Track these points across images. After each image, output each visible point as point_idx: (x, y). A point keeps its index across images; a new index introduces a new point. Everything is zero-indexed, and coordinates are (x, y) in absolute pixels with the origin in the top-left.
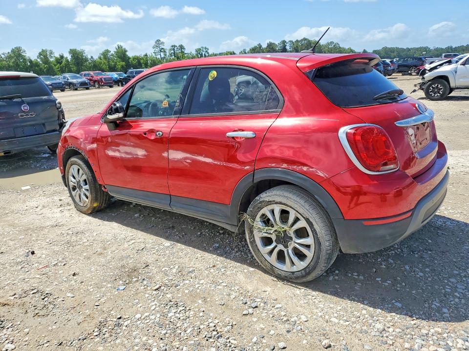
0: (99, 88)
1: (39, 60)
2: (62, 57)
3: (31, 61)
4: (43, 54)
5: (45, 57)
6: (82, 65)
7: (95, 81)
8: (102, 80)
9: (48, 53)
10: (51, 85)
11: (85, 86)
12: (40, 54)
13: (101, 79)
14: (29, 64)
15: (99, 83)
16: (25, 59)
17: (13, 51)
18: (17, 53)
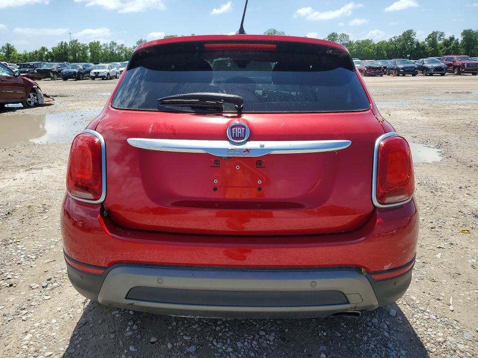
0: (457, 74)
1: (426, 43)
2: (452, 39)
3: (418, 44)
4: (433, 38)
5: (434, 40)
6: (473, 48)
7: (455, 67)
8: (464, 66)
9: (438, 35)
10: (403, 69)
11: (441, 71)
12: (429, 37)
13: (463, 64)
14: (415, 47)
15: (459, 69)
16: (412, 43)
17: (404, 34)
18: (408, 36)
